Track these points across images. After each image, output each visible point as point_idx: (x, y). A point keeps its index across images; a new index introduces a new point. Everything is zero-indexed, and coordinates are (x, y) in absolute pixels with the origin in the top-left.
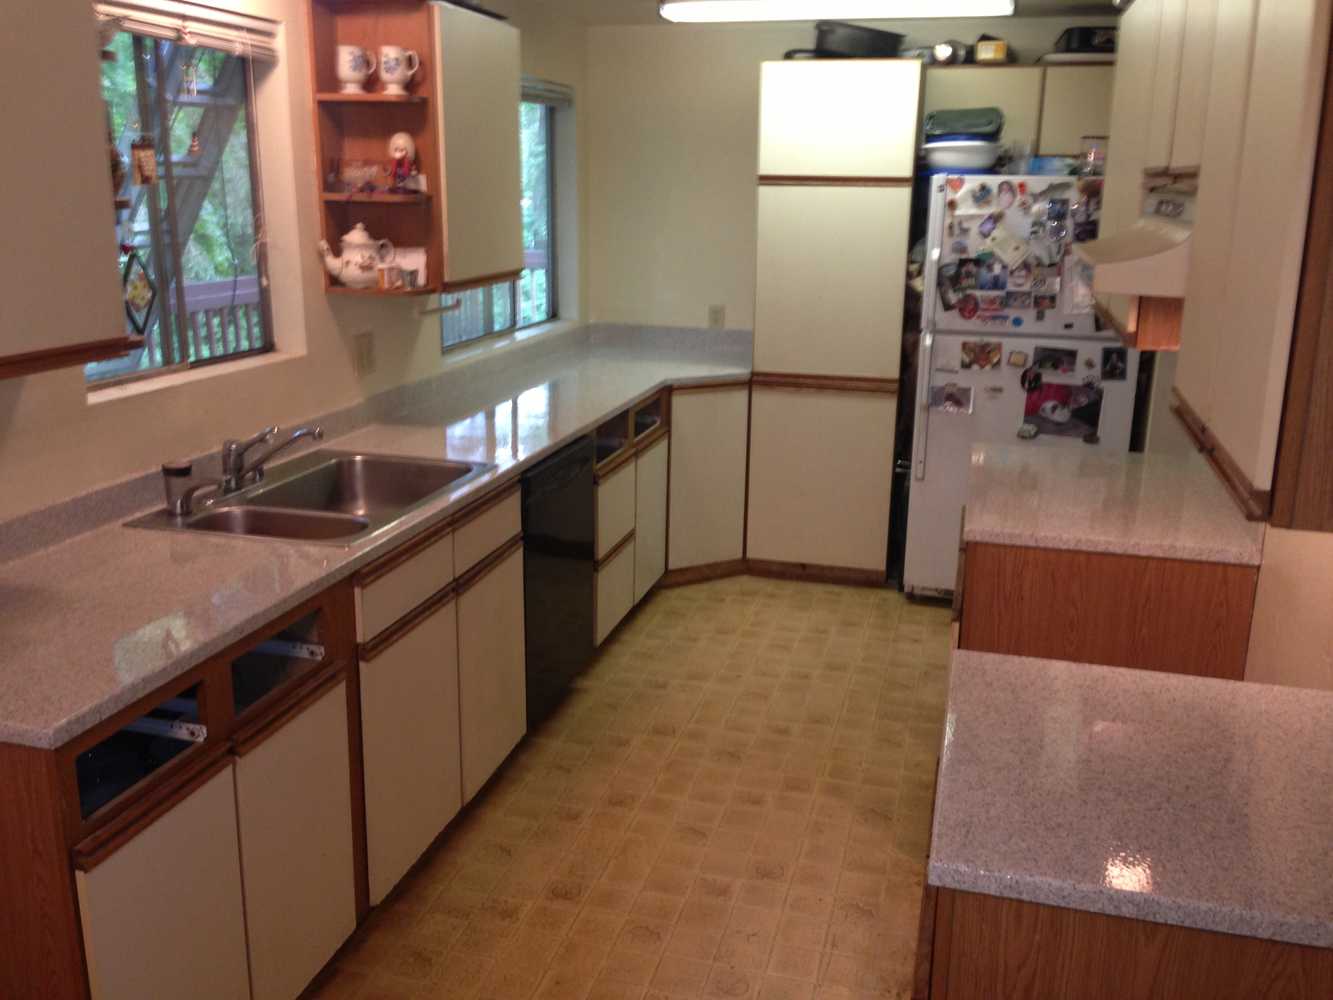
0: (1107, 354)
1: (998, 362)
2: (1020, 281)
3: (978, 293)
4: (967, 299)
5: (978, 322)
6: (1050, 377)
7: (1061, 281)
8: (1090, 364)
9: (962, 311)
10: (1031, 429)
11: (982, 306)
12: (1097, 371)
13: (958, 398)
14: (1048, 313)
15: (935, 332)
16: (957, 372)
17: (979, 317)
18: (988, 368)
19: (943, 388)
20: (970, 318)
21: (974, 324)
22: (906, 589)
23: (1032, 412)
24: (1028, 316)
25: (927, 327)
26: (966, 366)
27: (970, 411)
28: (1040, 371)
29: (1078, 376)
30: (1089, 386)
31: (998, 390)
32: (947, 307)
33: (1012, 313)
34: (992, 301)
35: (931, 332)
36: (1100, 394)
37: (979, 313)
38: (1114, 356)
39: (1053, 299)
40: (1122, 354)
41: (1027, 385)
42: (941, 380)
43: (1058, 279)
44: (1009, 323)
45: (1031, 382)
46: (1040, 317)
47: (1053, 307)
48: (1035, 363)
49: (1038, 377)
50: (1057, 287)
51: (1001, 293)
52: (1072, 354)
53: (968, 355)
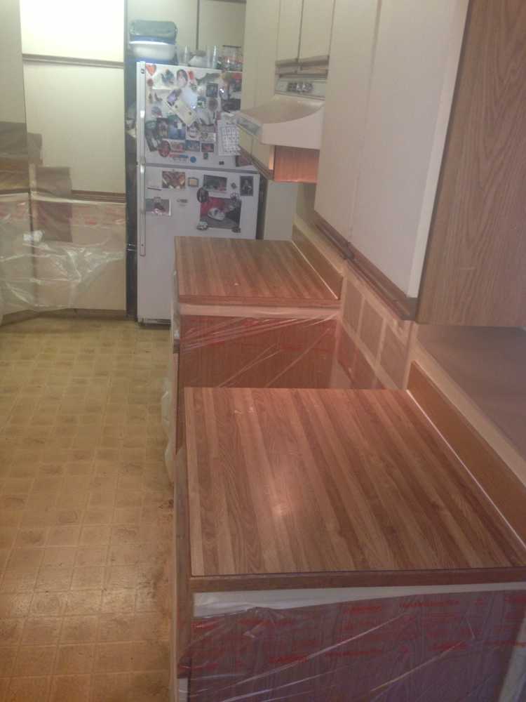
0: (243, 180)
1: (184, 184)
2: (193, 134)
3: (169, 141)
4: (163, 144)
5: (171, 159)
6: (213, 194)
7: (217, 135)
8: (233, 186)
9: (161, 152)
10: (204, 224)
11: (172, 148)
12: (238, 191)
13: (162, 206)
14: (210, 154)
15: (145, 165)
16: (160, 190)
17: (171, 156)
18: (178, 187)
19: (152, 200)
20: (166, 156)
21: (168, 160)
22: (139, 321)
23: (204, 215)
24: (199, 156)
25: (140, 161)
26: (165, 186)
27: (170, 214)
28: (208, 190)
29: (228, 193)
30: (234, 199)
31: (184, 201)
32: (152, 149)
33: (190, 154)
34: (178, 147)
35: (143, 165)
36: (240, 203)
37: (171, 153)
38: (247, 182)
39: (212, 146)
40: (250, 180)
41: (200, 199)
42: (152, 195)
43: (215, 135)
44: (188, 160)
45: (203, 197)
46: (206, 157)
47: (213, 151)
48: (204, 186)
49: (206, 193)
50: (215, 139)
51: (183, 141)
52: (224, 180)
53: (165, 179)
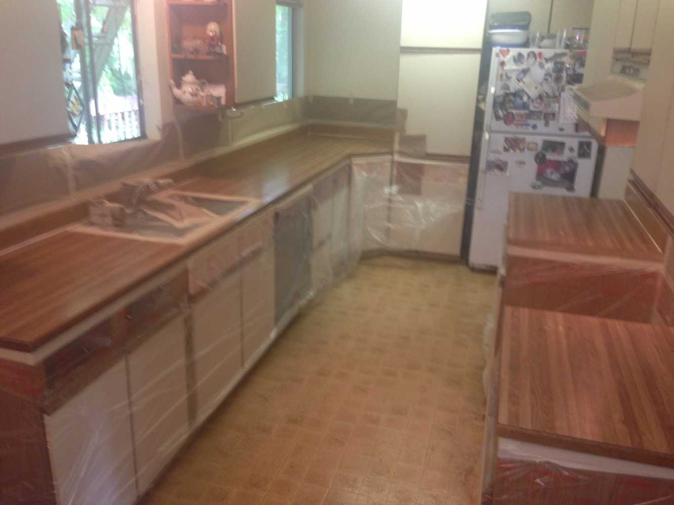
0: (581, 145)
1: (524, 148)
2: (537, 105)
3: (514, 111)
4: (509, 114)
5: (515, 127)
6: (550, 156)
7: (559, 106)
8: (571, 150)
9: (505, 121)
10: (539, 183)
11: (516, 118)
12: (575, 154)
13: (501, 167)
14: (551, 122)
15: (491, 131)
16: (501, 153)
17: (514, 124)
18: (518, 151)
19: (494, 161)
20: (510, 124)
21: (512, 128)
22: (470, 265)
23: (540, 175)
24: (540, 124)
25: (487, 129)
26: (506, 150)
27: (508, 174)
28: (545, 153)
29: (565, 156)
30: (571, 161)
31: (522, 163)
32: (498, 118)
33: (531, 122)
34: (522, 116)
35: (488, 132)
36: (576, 165)
37: (514, 122)
38: (585, 147)
39: (554, 115)
40: (589, 145)
41: (538, 161)
42: (493, 157)
43: (557, 105)
44: (530, 127)
45: (540, 159)
46: (547, 124)
47: (554, 120)
48: (542, 149)
49: (544, 156)
50: (557, 109)
51: (527, 112)
52: (562, 144)
53: (507, 144)
